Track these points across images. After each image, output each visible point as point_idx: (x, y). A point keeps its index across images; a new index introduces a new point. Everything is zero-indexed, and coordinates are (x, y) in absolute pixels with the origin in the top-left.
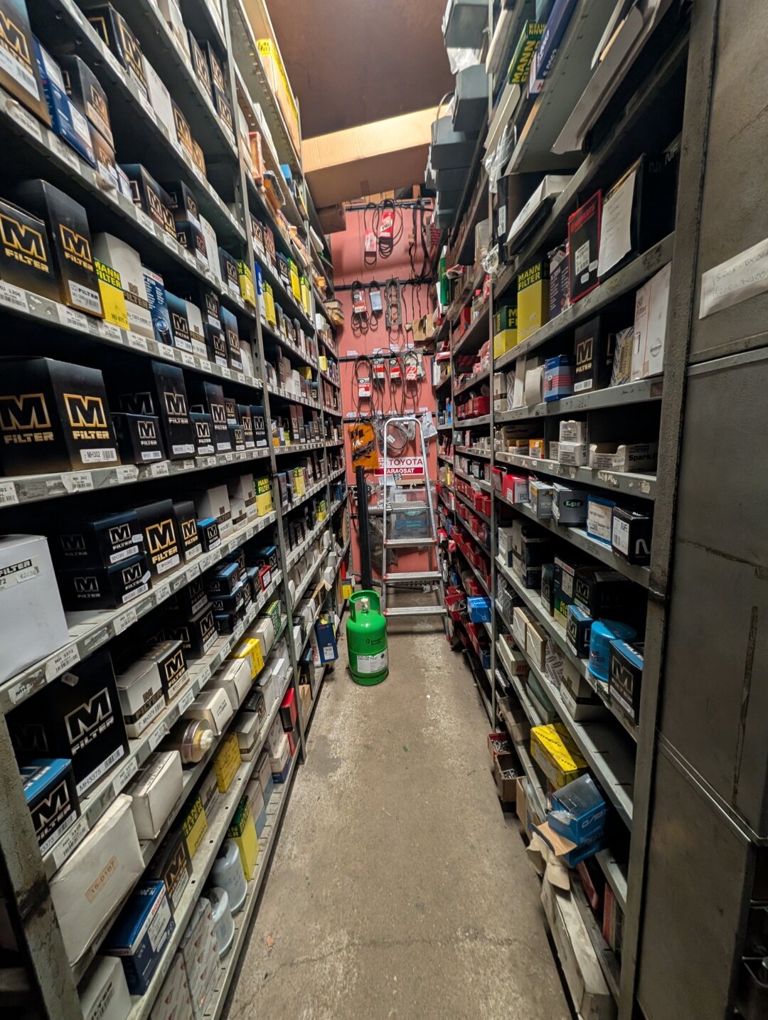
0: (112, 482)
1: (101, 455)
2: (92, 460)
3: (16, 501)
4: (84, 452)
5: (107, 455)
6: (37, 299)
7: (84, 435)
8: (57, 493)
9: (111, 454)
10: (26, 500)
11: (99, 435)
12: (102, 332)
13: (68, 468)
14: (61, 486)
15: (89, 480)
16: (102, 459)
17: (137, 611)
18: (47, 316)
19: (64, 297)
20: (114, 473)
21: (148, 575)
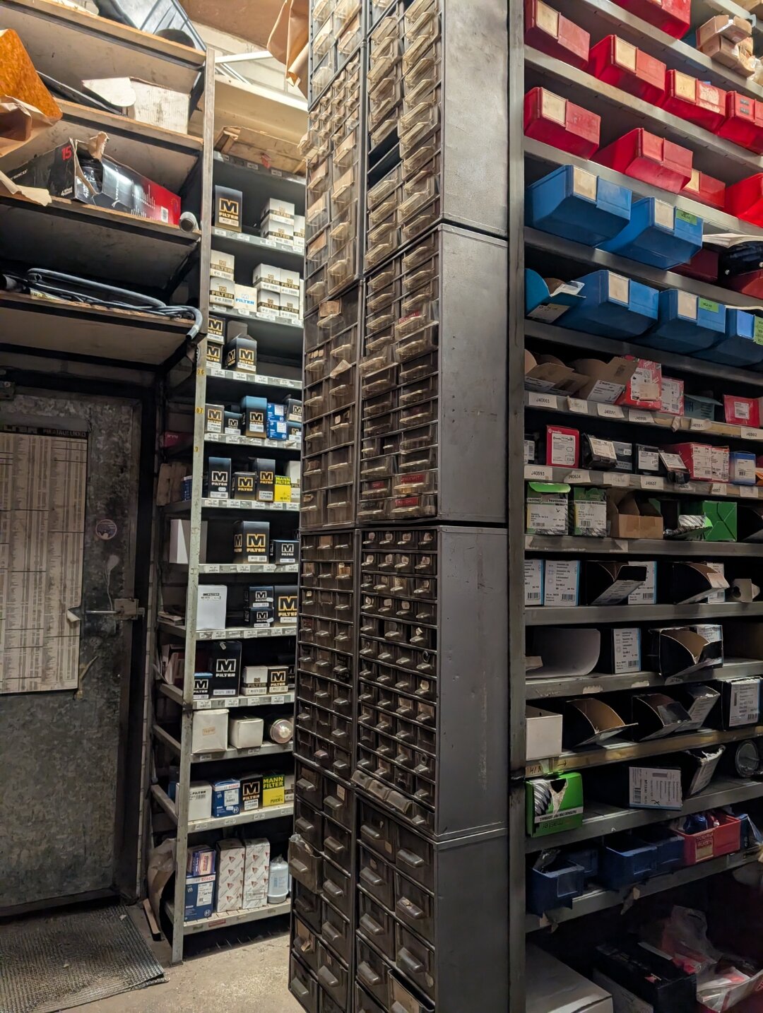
0: (260, 571)
1: (258, 558)
2: (253, 560)
3: (218, 572)
4: (250, 557)
5: (261, 559)
6: (244, 501)
7: (252, 550)
8: (234, 571)
9: (265, 558)
10: (222, 572)
11: (260, 550)
12: (272, 507)
13: (242, 563)
14: (236, 569)
15: (249, 568)
16: (258, 560)
17: (258, 633)
18: (247, 507)
19: (256, 498)
20: (262, 567)
21: (271, 620)
